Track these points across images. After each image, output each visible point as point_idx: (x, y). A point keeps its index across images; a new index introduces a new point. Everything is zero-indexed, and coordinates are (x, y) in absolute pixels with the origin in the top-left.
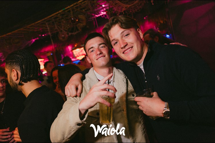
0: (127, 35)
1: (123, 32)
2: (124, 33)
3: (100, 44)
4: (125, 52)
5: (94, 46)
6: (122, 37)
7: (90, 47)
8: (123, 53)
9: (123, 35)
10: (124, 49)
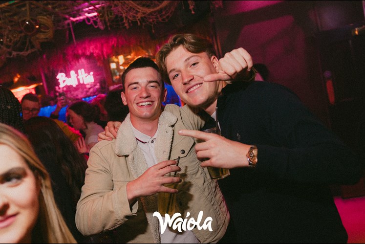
0: (194, 64)
1: (188, 59)
2: (190, 60)
3: (150, 82)
4: (189, 91)
5: (140, 81)
6: (186, 66)
7: (133, 82)
8: (187, 92)
9: (188, 64)
10: (188, 86)
